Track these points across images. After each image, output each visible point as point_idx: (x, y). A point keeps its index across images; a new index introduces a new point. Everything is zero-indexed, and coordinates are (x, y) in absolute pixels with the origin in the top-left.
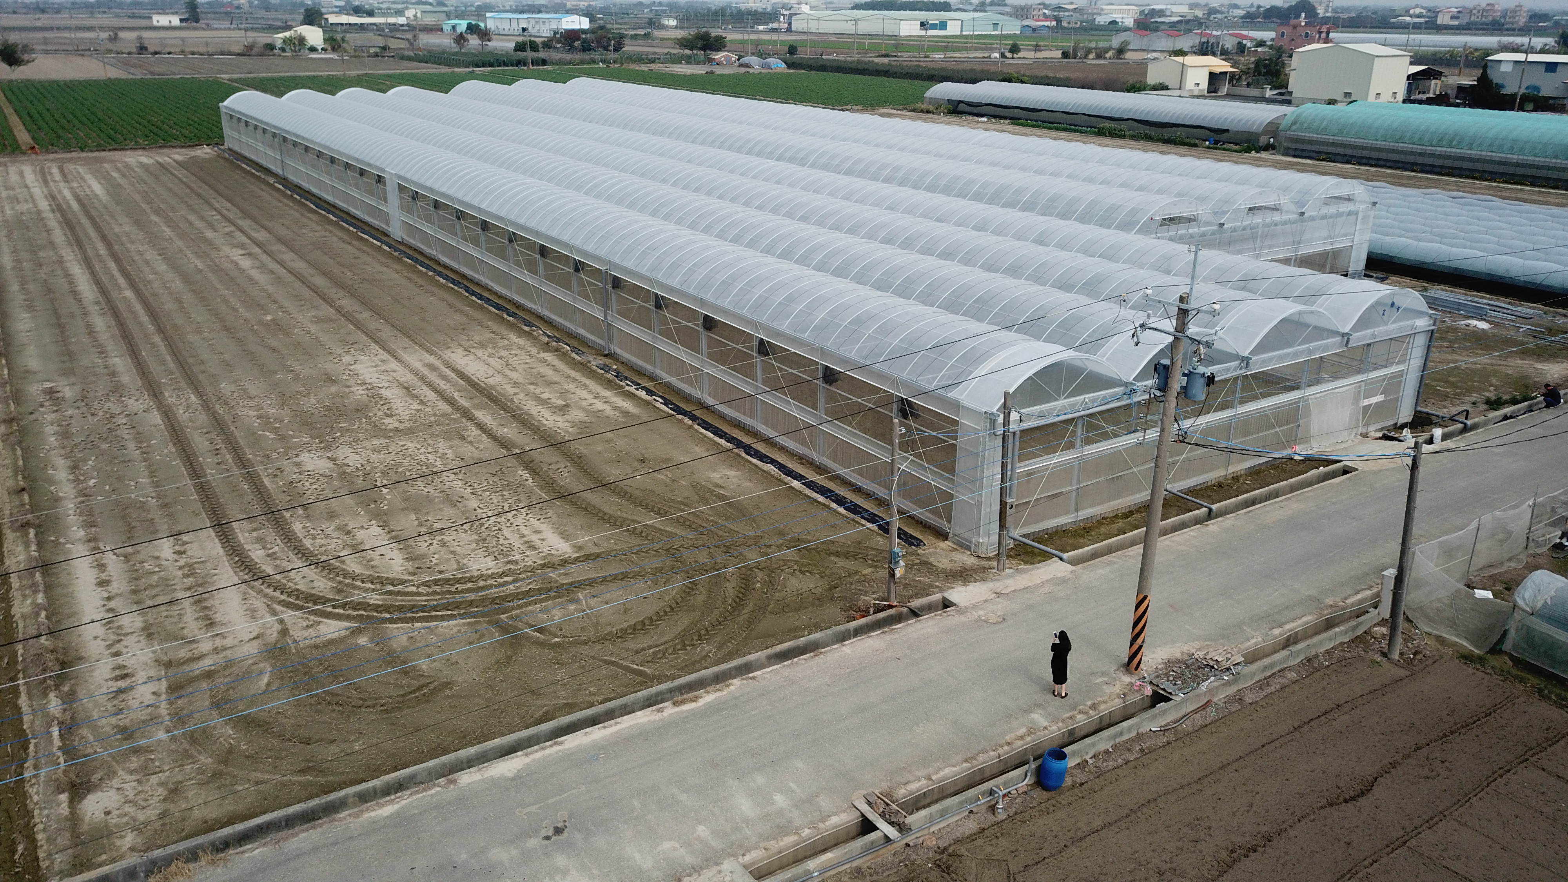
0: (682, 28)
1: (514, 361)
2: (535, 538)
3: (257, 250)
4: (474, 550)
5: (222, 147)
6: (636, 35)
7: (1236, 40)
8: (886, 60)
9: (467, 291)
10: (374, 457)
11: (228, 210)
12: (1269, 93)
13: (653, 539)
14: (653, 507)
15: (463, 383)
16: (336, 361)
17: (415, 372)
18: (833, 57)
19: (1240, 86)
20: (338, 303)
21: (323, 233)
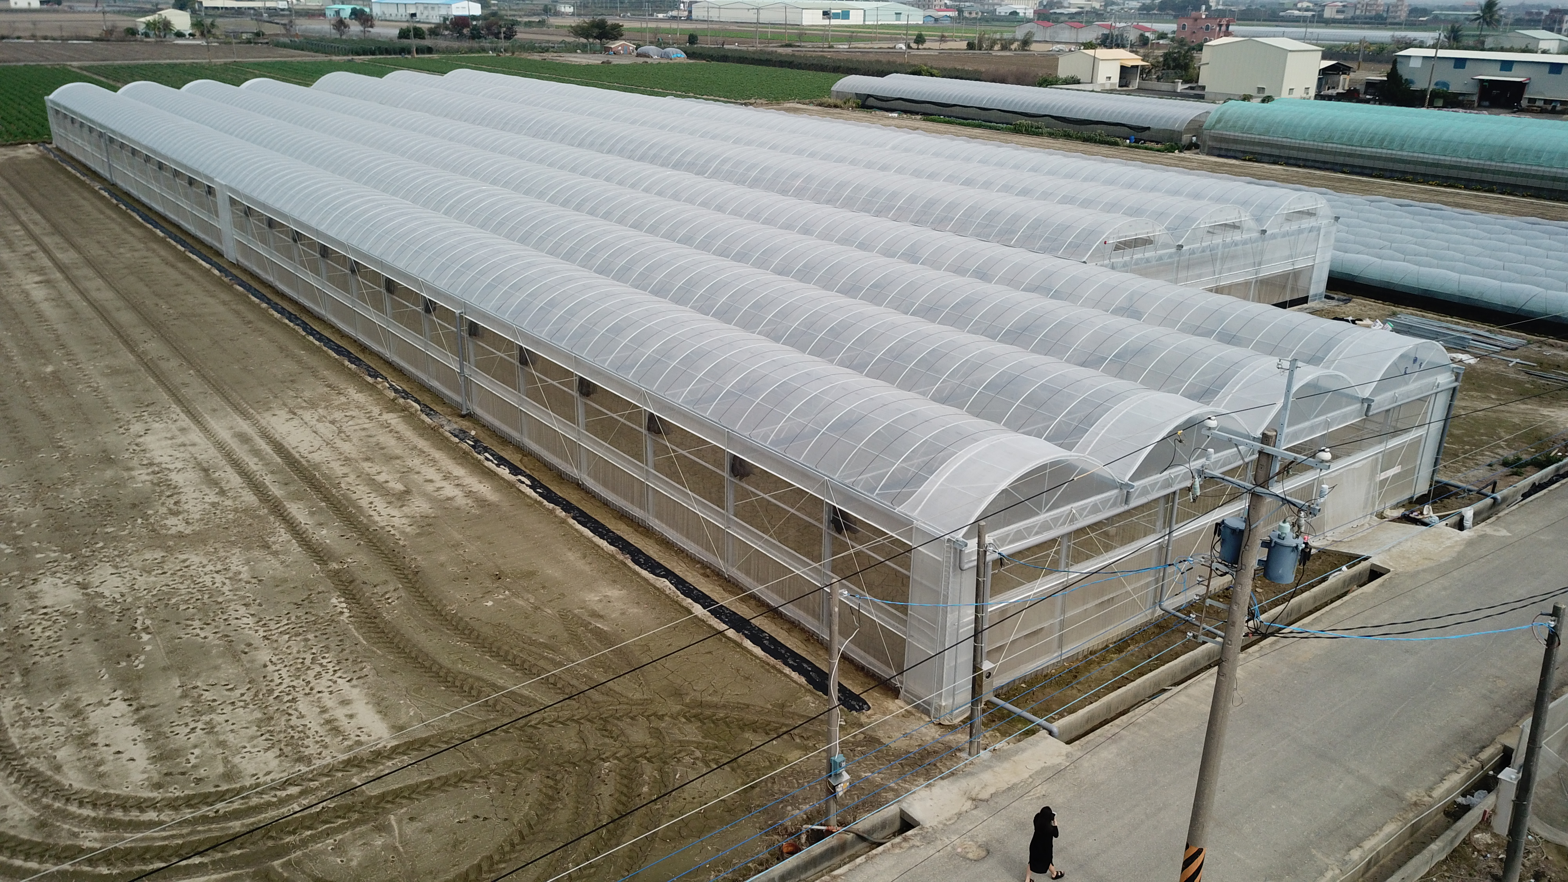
0: (579, 15)
1: (349, 427)
2: (340, 713)
3: (58, 276)
4: (252, 738)
5: (49, 146)
6: (529, 22)
7: (1138, 32)
8: (789, 50)
9: (304, 329)
10: (142, 581)
11: (36, 224)
12: (1180, 87)
13: (503, 710)
14: (507, 652)
15: (279, 460)
16: (122, 430)
17: (220, 446)
18: (735, 46)
19: (1151, 80)
20: (142, 347)
21: (145, 254)
